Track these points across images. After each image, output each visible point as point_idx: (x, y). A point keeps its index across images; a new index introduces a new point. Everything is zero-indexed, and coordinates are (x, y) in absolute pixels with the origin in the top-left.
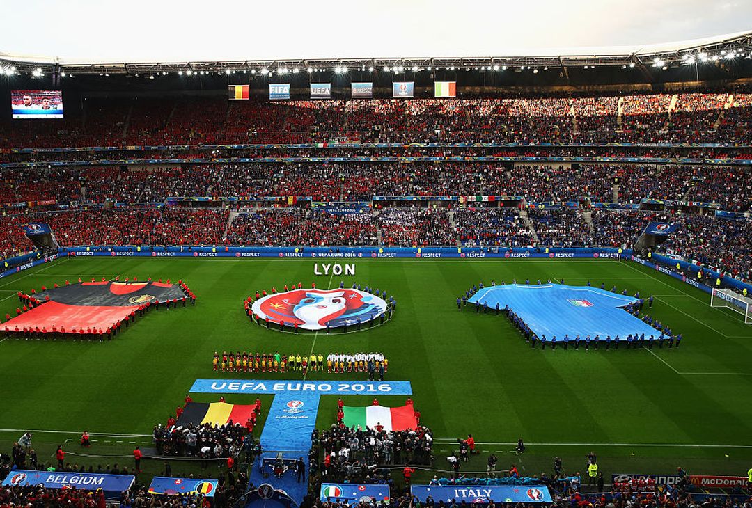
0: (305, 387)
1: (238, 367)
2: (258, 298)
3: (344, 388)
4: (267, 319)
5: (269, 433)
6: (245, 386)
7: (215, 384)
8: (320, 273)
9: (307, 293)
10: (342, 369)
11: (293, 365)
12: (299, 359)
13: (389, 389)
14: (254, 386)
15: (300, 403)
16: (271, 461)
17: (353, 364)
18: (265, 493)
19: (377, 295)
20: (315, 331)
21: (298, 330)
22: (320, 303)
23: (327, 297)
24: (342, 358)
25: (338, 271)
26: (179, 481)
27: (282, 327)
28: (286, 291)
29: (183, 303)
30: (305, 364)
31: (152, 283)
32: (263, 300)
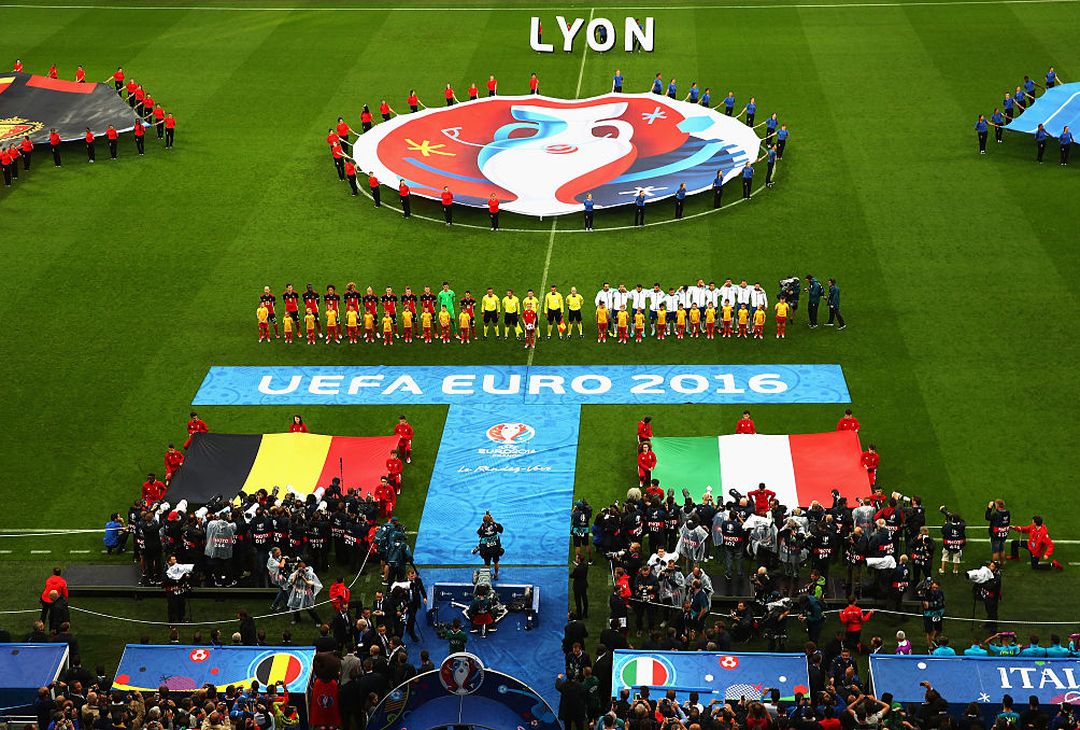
0: (536, 383)
1: (332, 329)
2: (367, 127)
3: (648, 385)
4: (404, 188)
5: (441, 517)
6: (357, 385)
7: (267, 380)
8: (549, 48)
9: (514, 108)
10: (638, 331)
11: (495, 321)
12: (511, 305)
13: (782, 387)
14: (385, 385)
15: (523, 430)
16: (457, 593)
17: (672, 316)
18: (461, 677)
19: (729, 112)
20: (548, 220)
21: (496, 217)
22: (556, 138)
23: (576, 122)
24: (639, 298)
25: (603, 39)
26: (200, 653)
27: (451, 210)
28: (450, 102)
29: (139, 141)
30: (530, 316)
31: (28, 78)
32: (381, 130)
